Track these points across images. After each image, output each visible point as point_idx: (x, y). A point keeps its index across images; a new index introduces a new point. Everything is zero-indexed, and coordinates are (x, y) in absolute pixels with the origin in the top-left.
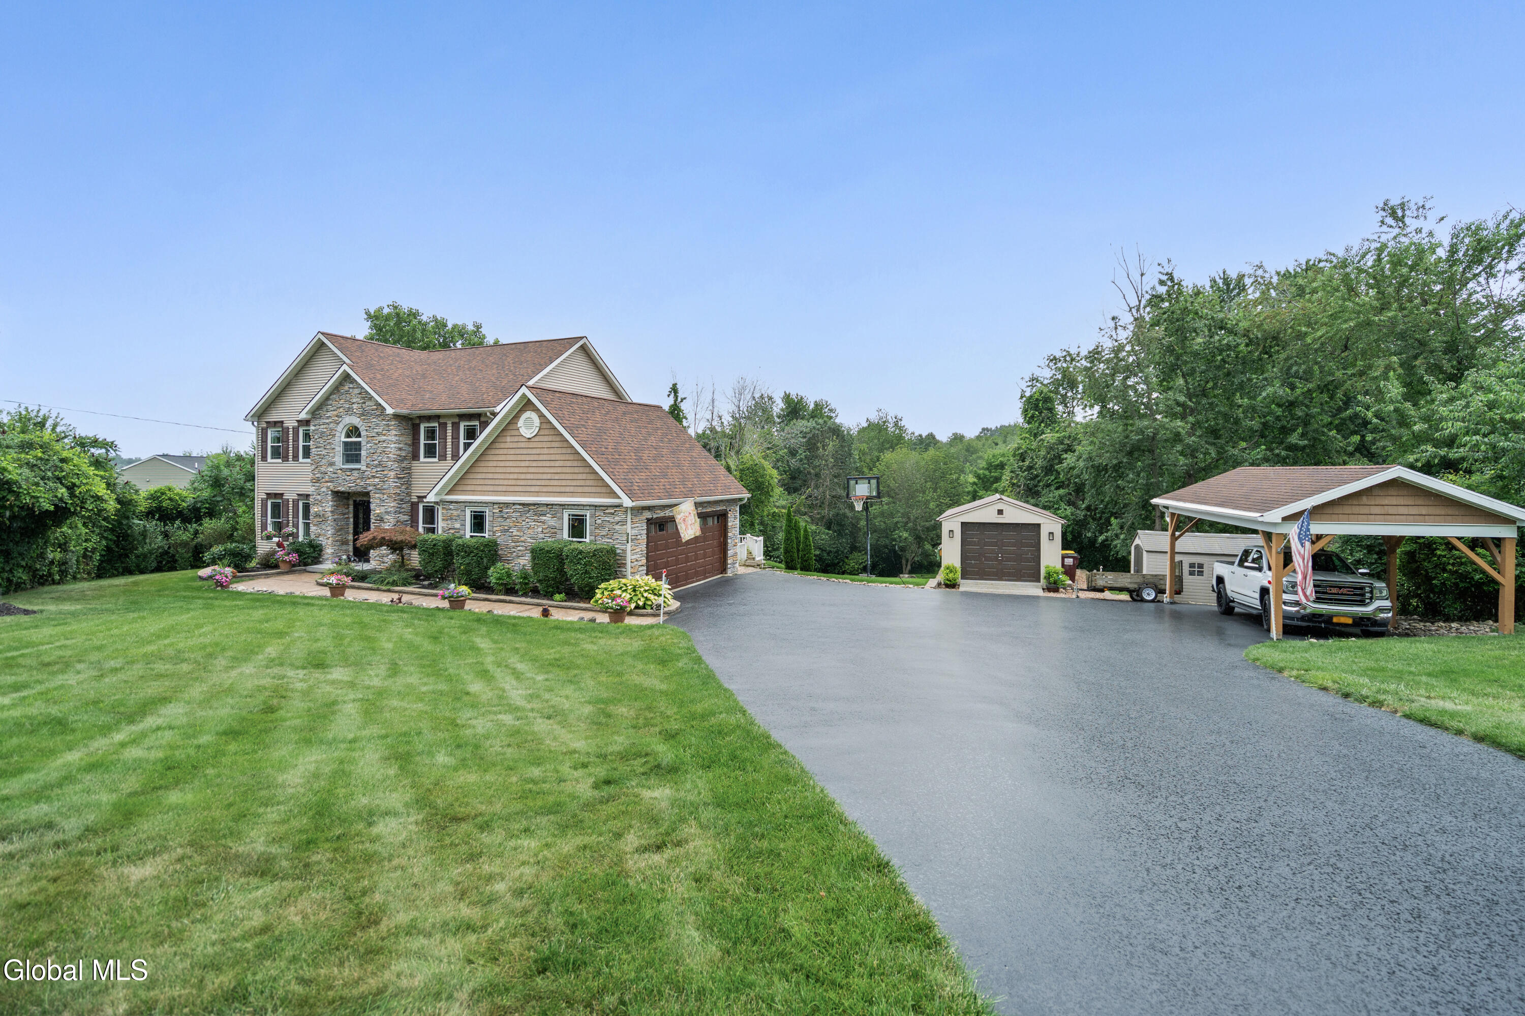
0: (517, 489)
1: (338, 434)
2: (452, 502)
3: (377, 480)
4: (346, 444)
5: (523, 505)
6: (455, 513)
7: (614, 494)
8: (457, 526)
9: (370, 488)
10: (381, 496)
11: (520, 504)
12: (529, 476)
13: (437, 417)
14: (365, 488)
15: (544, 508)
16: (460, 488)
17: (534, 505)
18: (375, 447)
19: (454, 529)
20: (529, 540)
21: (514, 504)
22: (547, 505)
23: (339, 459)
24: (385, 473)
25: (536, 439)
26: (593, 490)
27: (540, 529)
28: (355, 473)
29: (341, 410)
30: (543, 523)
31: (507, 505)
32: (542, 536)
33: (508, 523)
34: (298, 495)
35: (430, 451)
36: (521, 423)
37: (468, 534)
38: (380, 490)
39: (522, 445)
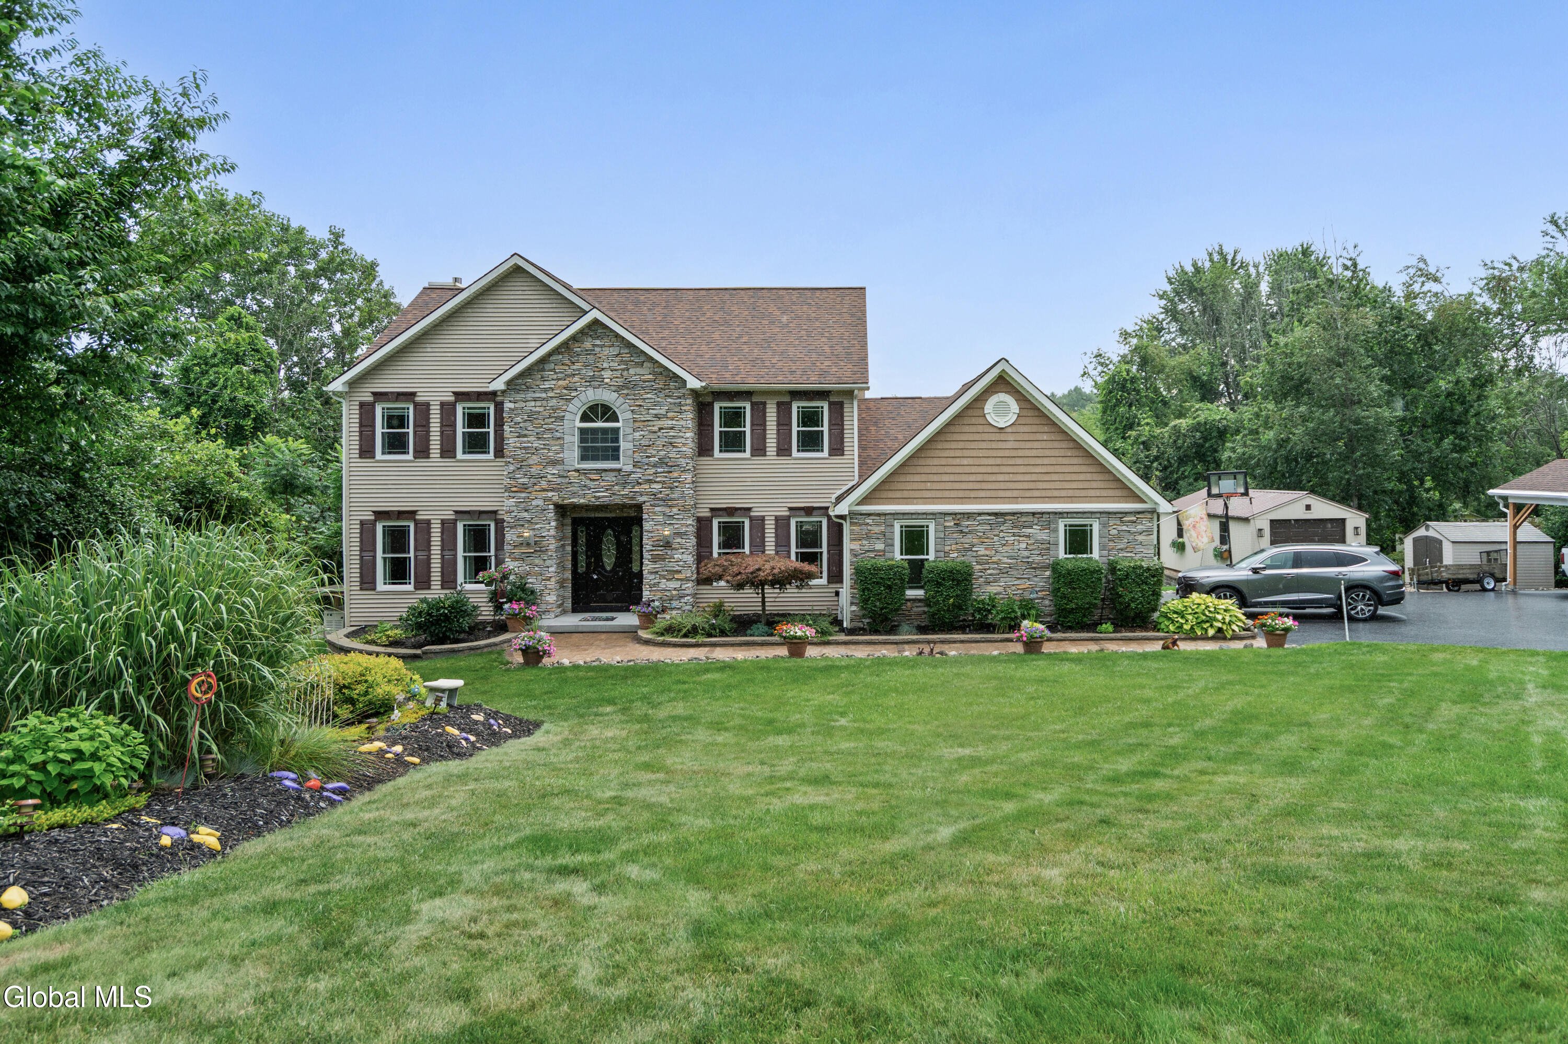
0: (982, 494)
1: (568, 416)
2: (869, 515)
3: (658, 486)
4: (583, 431)
5: (996, 514)
6: (876, 529)
7: (1136, 497)
8: (880, 546)
9: (642, 499)
10: (667, 510)
11: (989, 514)
12: (1001, 477)
13: (746, 395)
14: (632, 498)
15: (1030, 518)
16: (885, 494)
17: (1014, 514)
18: (652, 436)
19: (874, 551)
20: (1005, 560)
21: (980, 514)
22: (1034, 514)
23: (572, 455)
24: (675, 475)
25: (1009, 430)
26: (1104, 493)
27: (1023, 546)
28: (610, 477)
29: (576, 379)
30: (1028, 537)
31: (969, 515)
32: (1026, 553)
33: (969, 539)
34: (456, 512)
35: (733, 442)
36: (989, 407)
37: (898, 556)
38: (666, 502)
39: (993, 437)
